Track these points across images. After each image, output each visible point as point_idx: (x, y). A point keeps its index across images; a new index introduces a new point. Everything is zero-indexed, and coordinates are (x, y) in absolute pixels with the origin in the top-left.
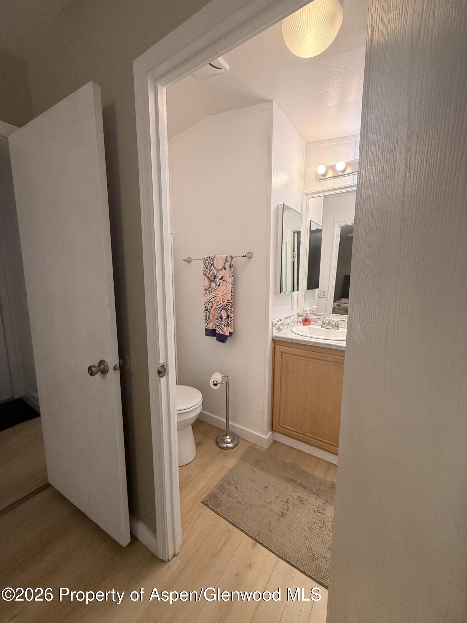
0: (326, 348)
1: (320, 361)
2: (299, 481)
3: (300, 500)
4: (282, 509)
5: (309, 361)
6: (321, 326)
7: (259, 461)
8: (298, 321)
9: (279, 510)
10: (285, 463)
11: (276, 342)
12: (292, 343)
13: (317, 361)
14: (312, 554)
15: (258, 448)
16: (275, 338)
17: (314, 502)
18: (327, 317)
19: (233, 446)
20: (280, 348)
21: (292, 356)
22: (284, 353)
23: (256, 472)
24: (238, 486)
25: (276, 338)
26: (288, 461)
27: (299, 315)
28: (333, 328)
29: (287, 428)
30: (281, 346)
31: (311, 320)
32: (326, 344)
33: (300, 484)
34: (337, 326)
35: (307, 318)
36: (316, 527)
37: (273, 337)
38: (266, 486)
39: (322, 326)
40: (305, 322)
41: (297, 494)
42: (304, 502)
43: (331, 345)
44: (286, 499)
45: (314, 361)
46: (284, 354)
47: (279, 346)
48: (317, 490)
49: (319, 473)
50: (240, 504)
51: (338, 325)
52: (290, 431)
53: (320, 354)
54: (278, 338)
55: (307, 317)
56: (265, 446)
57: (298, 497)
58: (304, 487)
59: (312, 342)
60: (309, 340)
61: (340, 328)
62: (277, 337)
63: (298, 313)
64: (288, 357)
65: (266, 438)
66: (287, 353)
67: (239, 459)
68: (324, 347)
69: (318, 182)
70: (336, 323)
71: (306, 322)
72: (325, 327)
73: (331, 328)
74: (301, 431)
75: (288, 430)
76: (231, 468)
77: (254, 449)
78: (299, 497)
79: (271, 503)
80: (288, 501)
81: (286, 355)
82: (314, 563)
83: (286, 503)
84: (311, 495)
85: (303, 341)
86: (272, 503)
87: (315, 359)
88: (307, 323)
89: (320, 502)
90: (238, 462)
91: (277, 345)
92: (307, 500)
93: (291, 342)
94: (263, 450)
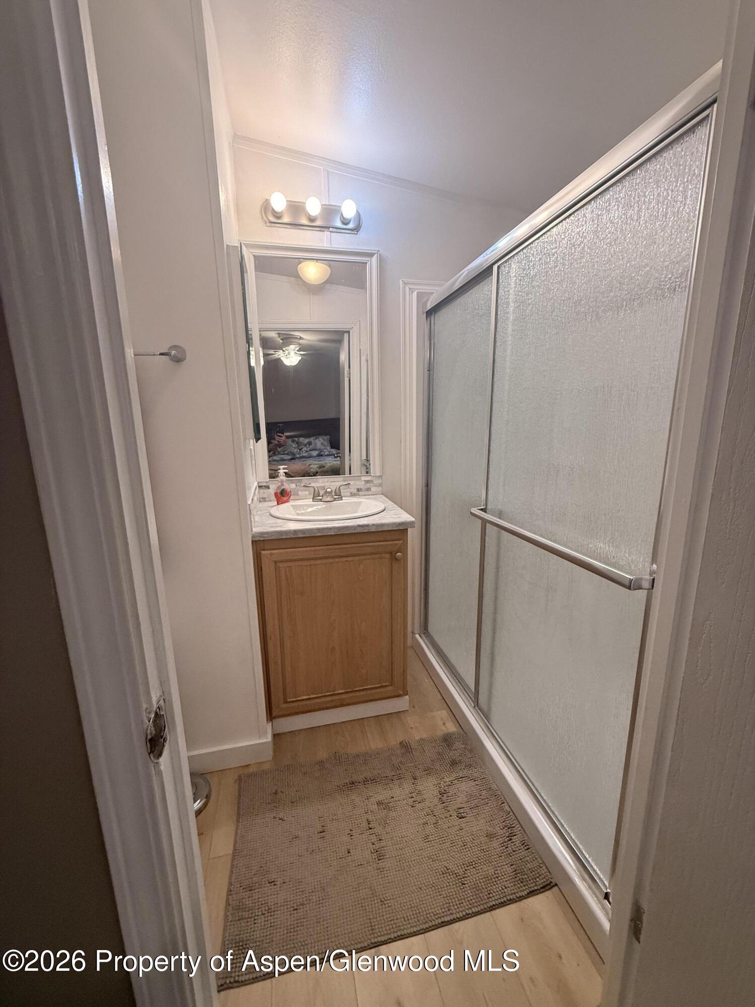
0: (360, 533)
1: (349, 559)
2: (361, 778)
3: (384, 806)
4: (371, 846)
5: (331, 563)
6: (312, 500)
7: (276, 793)
8: (260, 498)
9: (370, 852)
10: (321, 763)
11: (261, 544)
12: (296, 538)
13: (345, 559)
14: (455, 876)
15: (255, 770)
16: (259, 537)
17: (400, 792)
18: (313, 482)
19: (206, 801)
20: (271, 554)
21: (297, 563)
22: (278, 562)
23: (285, 819)
24: (273, 876)
25: (262, 537)
26: (322, 754)
27: (261, 486)
28: (335, 498)
29: (303, 700)
30: (273, 549)
31: (291, 491)
32: (359, 526)
33: (366, 781)
34: (339, 494)
35: (283, 489)
36: (430, 829)
37: (253, 537)
38: (321, 830)
39: (313, 498)
40: (282, 498)
41: (372, 800)
42: (391, 804)
43: (367, 526)
44: (365, 825)
45: (339, 562)
46: (280, 565)
47: (269, 552)
48: (393, 770)
49: (374, 743)
50: (301, 907)
51: (340, 492)
52: (308, 702)
53: (349, 546)
54: (266, 536)
55: (283, 487)
56: (269, 754)
57: (377, 803)
58: (373, 780)
59: (334, 528)
60: (329, 526)
61: (343, 498)
62: (262, 534)
63: (258, 483)
64: (291, 567)
65: (264, 741)
66: (286, 561)
67: (235, 818)
68: (356, 531)
69: (268, 226)
70: (337, 490)
71: (284, 496)
72: (321, 499)
73: (332, 499)
74: (328, 692)
75: (305, 702)
76: (231, 852)
77: (250, 775)
78: (379, 803)
79: (349, 852)
80: (369, 824)
81: (285, 564)
82: (467, 885)
83: (370, 830)
84: (391, 785)
85: (319, 530)
86: (351, 851)
87: (341, 557)
88: (285, 499)
89: (407, 787)
90: (237, 829)
91: (264, 550)
92: (393, 798)
93: (294, 537)
94: (266, 767)
